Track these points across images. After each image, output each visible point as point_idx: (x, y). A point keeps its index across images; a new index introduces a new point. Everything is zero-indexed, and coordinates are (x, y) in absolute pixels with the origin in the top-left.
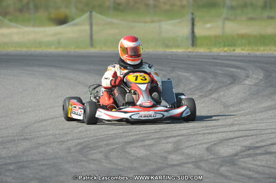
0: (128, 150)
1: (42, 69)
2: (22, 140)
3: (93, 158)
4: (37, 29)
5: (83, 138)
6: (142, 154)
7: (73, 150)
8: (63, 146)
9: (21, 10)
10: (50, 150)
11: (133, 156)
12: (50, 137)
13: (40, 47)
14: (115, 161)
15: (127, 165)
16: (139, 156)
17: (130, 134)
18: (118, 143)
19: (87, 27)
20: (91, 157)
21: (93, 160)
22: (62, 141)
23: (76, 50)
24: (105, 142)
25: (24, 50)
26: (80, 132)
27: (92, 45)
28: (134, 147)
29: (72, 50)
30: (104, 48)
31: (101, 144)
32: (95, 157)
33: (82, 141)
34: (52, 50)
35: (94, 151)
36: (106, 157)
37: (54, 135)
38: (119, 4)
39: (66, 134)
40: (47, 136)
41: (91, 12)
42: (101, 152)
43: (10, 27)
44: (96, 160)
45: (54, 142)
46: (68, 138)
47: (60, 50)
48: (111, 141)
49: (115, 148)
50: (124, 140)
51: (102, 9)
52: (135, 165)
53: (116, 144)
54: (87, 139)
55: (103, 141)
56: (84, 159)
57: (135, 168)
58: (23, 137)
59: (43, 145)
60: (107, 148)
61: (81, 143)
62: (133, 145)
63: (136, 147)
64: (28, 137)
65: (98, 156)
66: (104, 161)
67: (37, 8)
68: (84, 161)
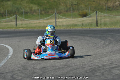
0: (112, 71)
1: (75, 37)
2: (66, 67)
3: (97, 75)
4: (74, 19)
5: (92, 66)
6: (118, 73)
7: (88, 71)
8: (84, 70)
9: (67, 11)
10: (78, 72)
11: (114, 74)
12: (78, 66)
13: (75, 27)
14: (107, 76)
15: (111, 78)
16: (117, 74)
17: (113, 64)
18: (108, 68)
19: (95, 18)
20: (96, 74)
21: (97, 76)
22: (83, 68)
23: (90, 28)
24: (102, 68)
25: (68, 28)
26: (91, 63)
27: (97, 26)
28: (115, 70)
29: (88, 28)
30: (102, 27)
31: (100, 68)
32: (98, 74)
33: (92, 67)
34: (80, 28)
35: (97, 72)
36: (103, 74)
37: (80, 65)
38: (109, 8)
39: (85, 64)
40: (77, 65)
41: (97, 11)
42: (100, 72)
43: (62, 18)
44: (98, 76)
45: (80, 68)
46: (86, 66)
47: (83, 28)
48: (105, 68)
49: (106, 71)
50: (110, 67)
51: (102, 10)
52: (115, 78)
53: (107, 68)
54: (94, 67)
55: (101, 67)
56: (93, 75)
57: (115, 79)
58: (67, 66)
59: (75, 69)
60: (103, 71)
61: (92, 68)
62: (114, 69)
63: (116, 70)
64: (69, 66)
65: (99, 74)
66: (101, 76)
67: (74, 10)
68: (92, 76)
